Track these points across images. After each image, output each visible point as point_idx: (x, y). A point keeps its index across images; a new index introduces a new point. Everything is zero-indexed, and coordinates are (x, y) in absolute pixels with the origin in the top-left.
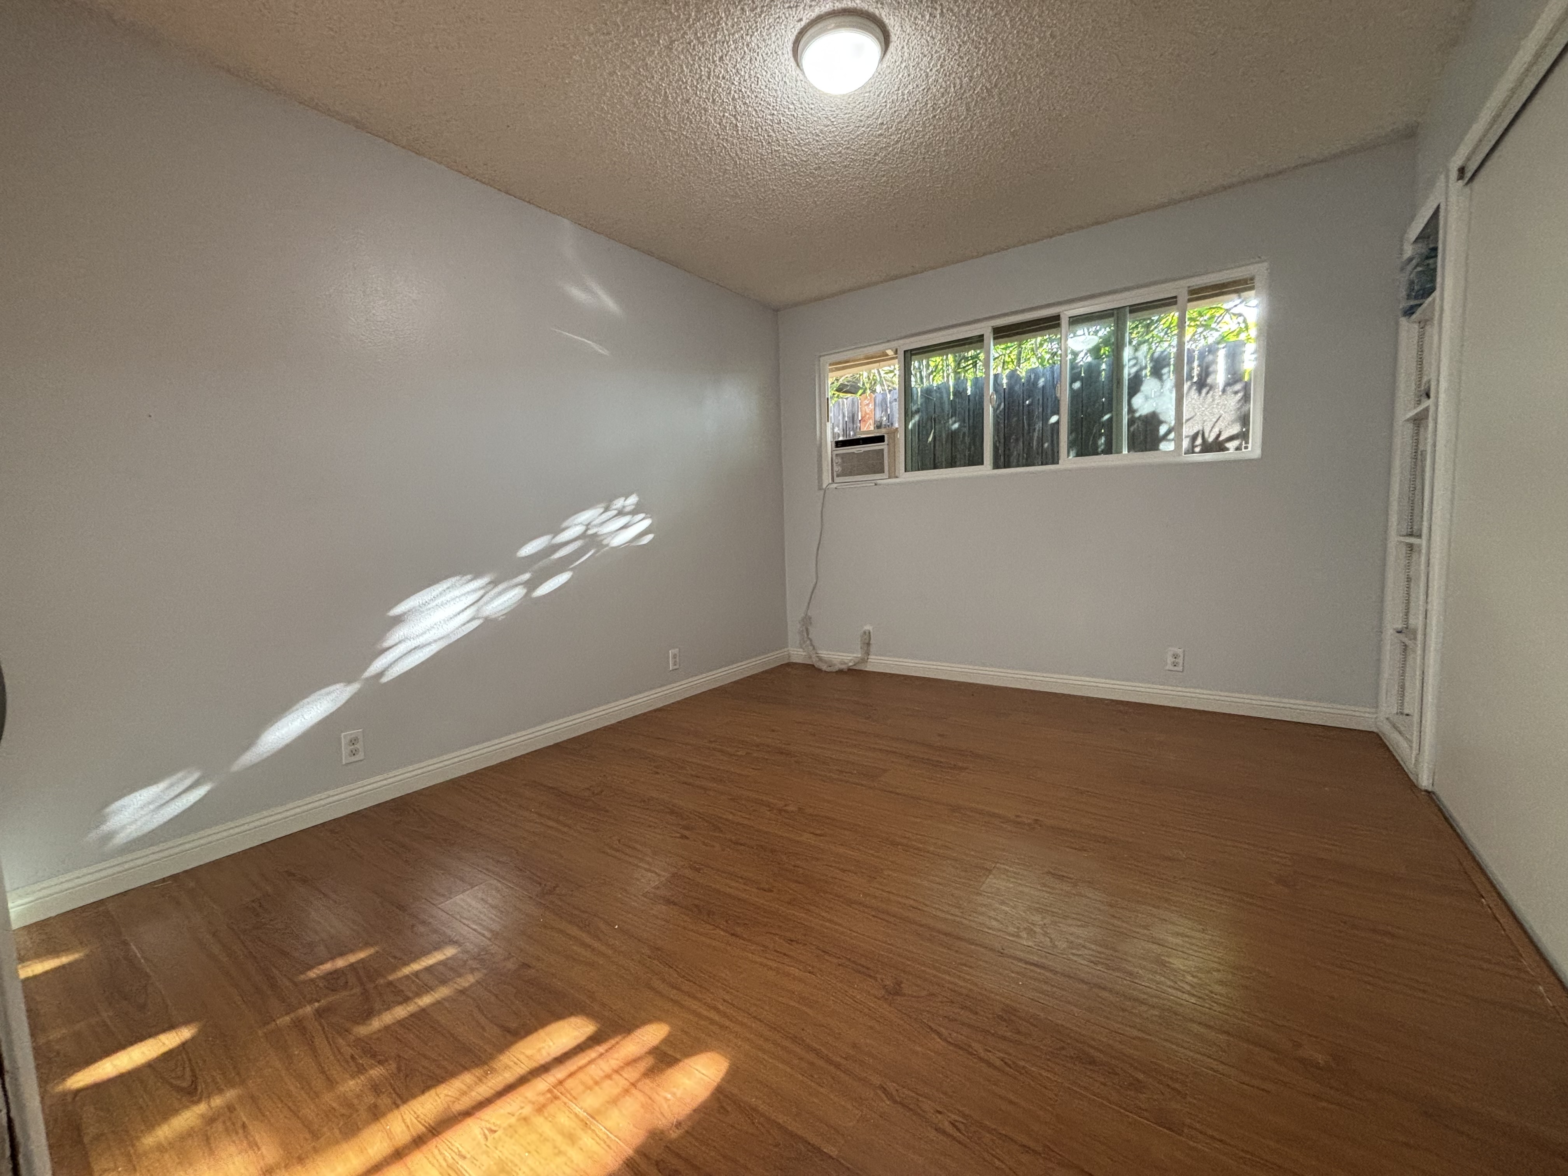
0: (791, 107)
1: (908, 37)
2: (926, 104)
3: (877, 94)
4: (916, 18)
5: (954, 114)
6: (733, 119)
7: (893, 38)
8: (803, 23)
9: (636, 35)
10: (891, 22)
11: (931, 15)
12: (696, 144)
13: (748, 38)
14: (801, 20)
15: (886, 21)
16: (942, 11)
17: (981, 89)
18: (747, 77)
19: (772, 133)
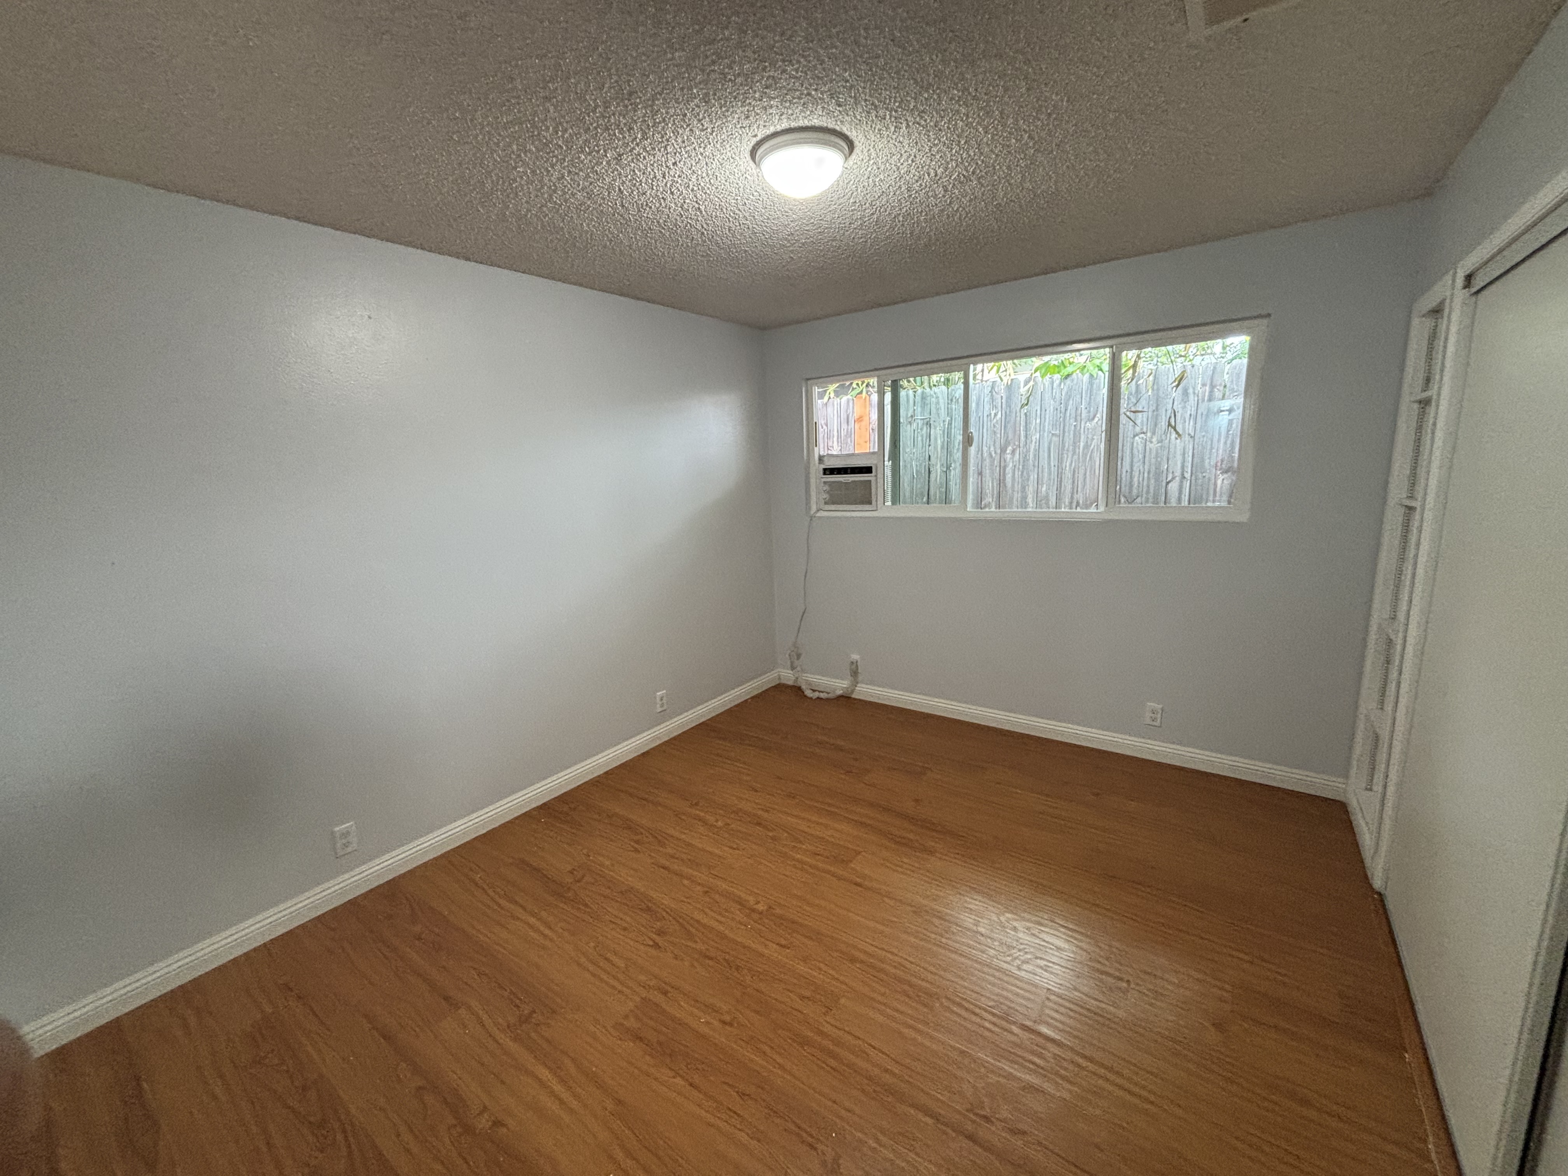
0: (755, 194)
1: (873, 143)
2: (900, 187)
3: (846, 182)
4: (880, 130)
5: (930, 194)
6: (694, 204)
7: (856, 143)
8: (758, 138)
9: (582, 152)
10: (852, 134)
11: (896, 127)
12: (658, 222)
13: (701, 150)
14: (756, 136)
15: (848, 133)
16: (908, 124)
17: (958, 176)
18: (704, 175)
19: (737, 212)
